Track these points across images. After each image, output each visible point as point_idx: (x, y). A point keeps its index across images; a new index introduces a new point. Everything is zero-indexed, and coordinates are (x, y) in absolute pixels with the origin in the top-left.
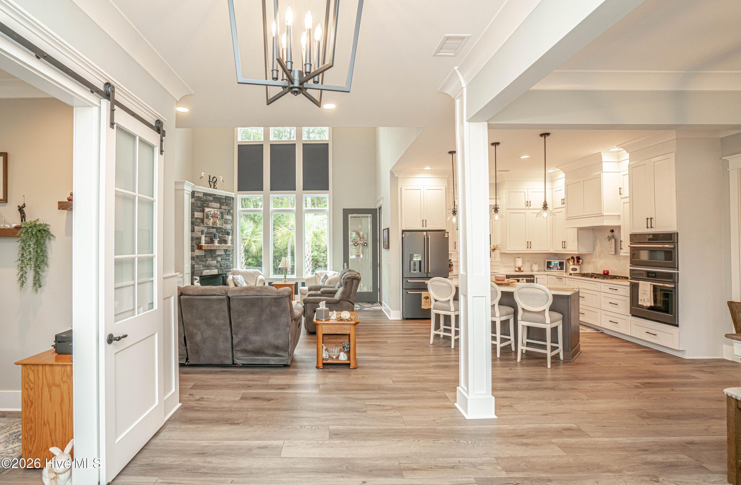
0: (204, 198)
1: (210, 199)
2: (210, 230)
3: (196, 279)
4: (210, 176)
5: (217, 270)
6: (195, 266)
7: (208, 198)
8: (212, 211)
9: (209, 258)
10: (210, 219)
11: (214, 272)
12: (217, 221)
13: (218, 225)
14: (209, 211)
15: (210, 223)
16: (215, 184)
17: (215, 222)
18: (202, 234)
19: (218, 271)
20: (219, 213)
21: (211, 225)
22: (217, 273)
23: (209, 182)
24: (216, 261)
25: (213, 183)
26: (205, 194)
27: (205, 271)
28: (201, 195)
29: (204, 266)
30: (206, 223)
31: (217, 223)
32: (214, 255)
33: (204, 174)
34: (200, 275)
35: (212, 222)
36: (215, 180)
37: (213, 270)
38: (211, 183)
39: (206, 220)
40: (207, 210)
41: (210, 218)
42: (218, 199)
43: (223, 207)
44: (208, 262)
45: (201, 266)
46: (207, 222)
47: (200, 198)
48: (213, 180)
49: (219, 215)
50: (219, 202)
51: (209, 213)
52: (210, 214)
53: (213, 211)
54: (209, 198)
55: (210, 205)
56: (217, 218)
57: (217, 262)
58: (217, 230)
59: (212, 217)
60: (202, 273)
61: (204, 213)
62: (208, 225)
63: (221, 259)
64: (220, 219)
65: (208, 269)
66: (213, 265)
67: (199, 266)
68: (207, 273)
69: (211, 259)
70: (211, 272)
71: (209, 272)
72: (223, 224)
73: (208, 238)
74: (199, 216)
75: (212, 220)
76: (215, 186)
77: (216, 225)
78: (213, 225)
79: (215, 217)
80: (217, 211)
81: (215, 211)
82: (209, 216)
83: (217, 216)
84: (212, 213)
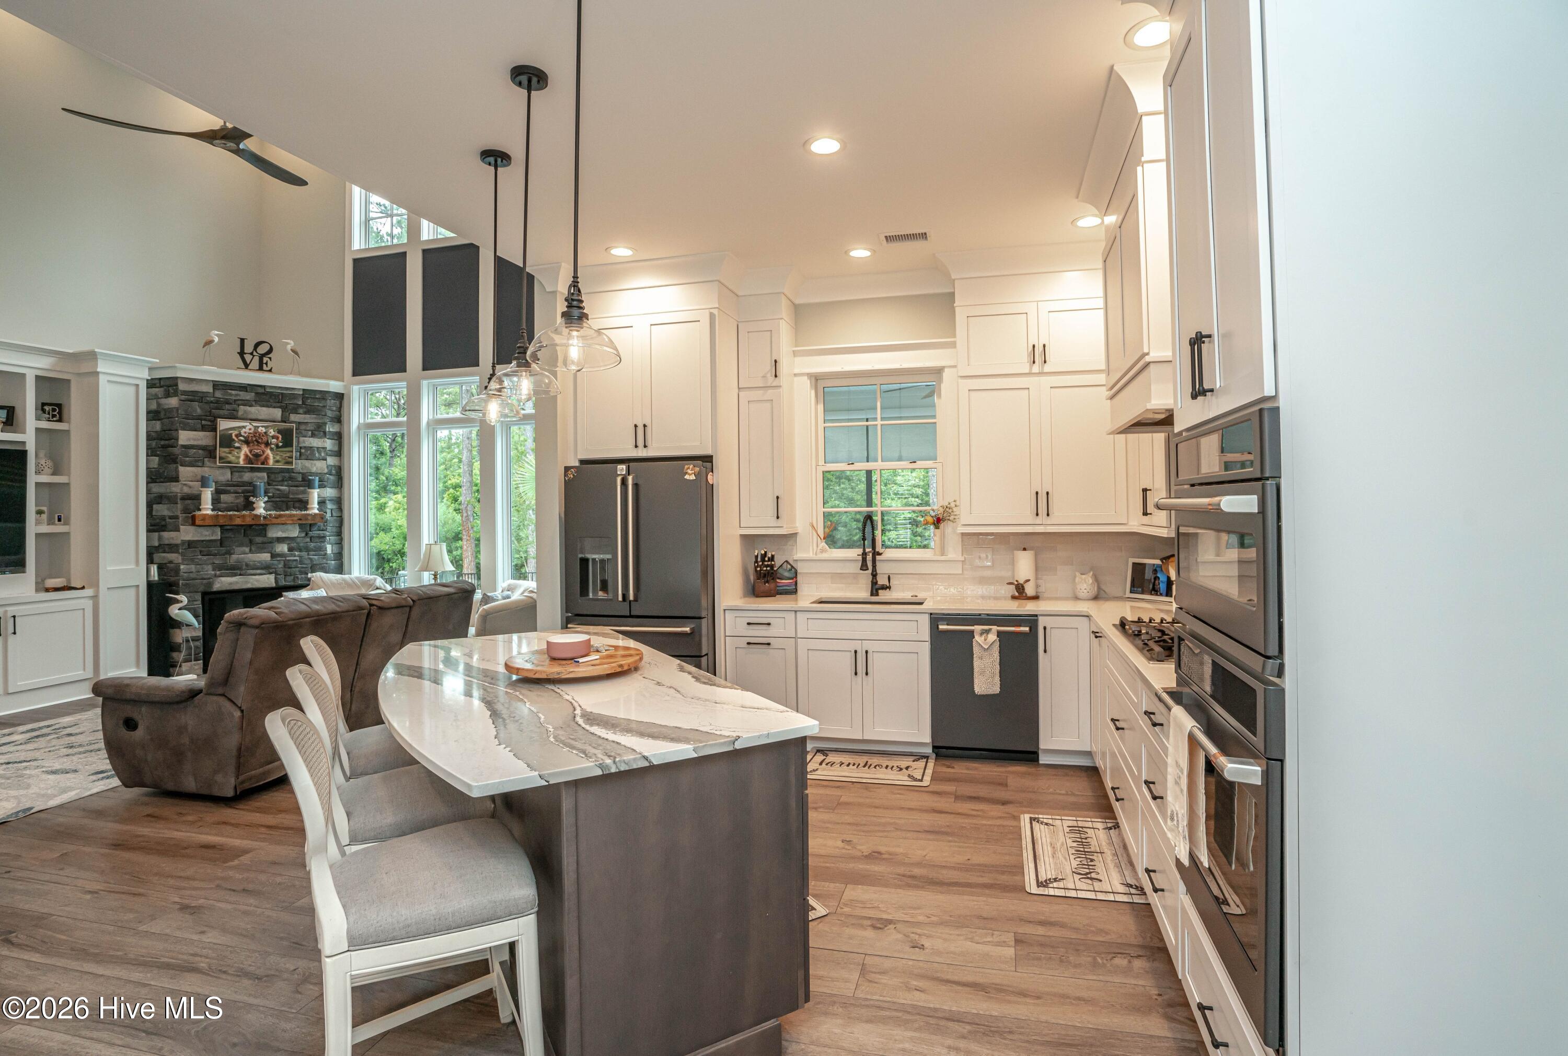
0: (218, 394)
1: (238, 398)
2: (241, 477)
3: (178, 601)
4: (243, 341)
5: (272, 577)
6: (182, 567)
7: (231, 395)
8: (244, 427)
9: (242, 545)
10: (239, 448)
11: (257, 581)
12: (268, 452)
13: (271, 462)
14: (233, 429)
15: (239, 457)
16: (266, 359)
17: (257, 456)
18: (203, 486)
19: (276, 578)
20: (272, 432)
21: (242, 462)
22: (274, 585)
23: (242, 353)
24: (268, 555)
25: (256, 359)
26: (217, 385)
27: (223, 579)
28: (207, 388)
29: (221, 567)
30: (222, 458)
31: (267, 458)
32: (259, 539)
33: (217, 335)
34: (202, 589)
35: (246, 456)
36: (263, 349)
37: (257, 577)
38: (248, 358)
39: (219, 452)
40: (224, 425)
41: (237, 445)
42: (275, 395)
43: (293, 417)
44: (234, 557)
45: (210, 567)
46: (223, 455)
47: (200, 395)
48: (255, 349)
49: (273, 437)
50: (279, 405)
51: (234, 433)
52: (239, 435)
53: (250, 426)
54: (237, 395)
55: (240, 413)
57: (273, 556)
58: (273, 476)
59: (247, 442)
60: (210, 584)
61: (216, 432)
62: (230, 462)
63: (290, 549)
64: (277, 446)
65: (235, 575)
66: (255, 565)
67: (198, 566)
68: (231, 584)
69: (247, 550)
70: (247, 582)
71: (237, 583)
72: (290, 460)
73: (234, 495)
74: (198, 440)
75: (245, 449)
76: (266, 364)
77: (263, 463)
78: (252, 464)
79: (258, 442)
80: (266, 427)
81: (258, 427)
82: (234, 440)
83: (265, 439)
84: (245, 433)
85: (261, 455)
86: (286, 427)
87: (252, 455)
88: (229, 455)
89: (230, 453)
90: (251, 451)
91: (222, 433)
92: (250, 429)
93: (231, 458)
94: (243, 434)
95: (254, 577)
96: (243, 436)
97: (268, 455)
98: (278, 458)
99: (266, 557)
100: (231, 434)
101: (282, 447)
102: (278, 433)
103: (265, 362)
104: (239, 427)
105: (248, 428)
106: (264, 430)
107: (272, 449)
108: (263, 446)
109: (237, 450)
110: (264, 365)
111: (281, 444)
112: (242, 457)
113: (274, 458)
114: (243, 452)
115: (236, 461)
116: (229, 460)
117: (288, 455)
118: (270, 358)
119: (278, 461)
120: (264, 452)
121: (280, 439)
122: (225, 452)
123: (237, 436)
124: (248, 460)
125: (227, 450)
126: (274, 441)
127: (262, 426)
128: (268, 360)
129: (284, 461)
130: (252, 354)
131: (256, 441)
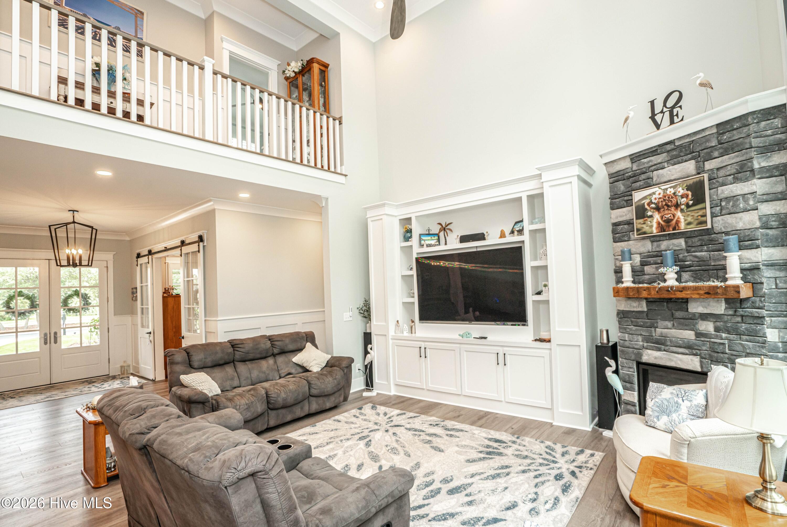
0: (635, 166)
1: (651, 164)
4: (652, 103)
5: (695, 358)
7: (646, 162)
8: (654, 193)
9: (664, 319)
10: (651, 216)
11: (681, 360)
12: (679, 214)
13: (682, 225)
14: (645, 198)
15: (651, 226)
17: (668, 221)
18: (623, 260)
19: (700, 361)
20: (681, 191)
21: (655, 230)
22: (699, 369)
24: (693, 333)
25: (667, 115)
26: (639, 156)
27: (650, 352)
28: (626, 164)
29: (648, 339)
30: (638, 230)
31: (678, 222)
32: (679, 314)
34: (638, 359)
35: (659, 223)
37: (680, 356)
38: (658, 118)
39: (637, 224)
40: (637, 196)
41: (649, 213)
42: (685, 147)
44: (659, 330)
46: (639, 226)
47: (622, 173)
49: (682, 197)
50: (693, 156)
52: (651, 202)
53: (660, 191)
54: (649, 162)
55: (652, 180)
56: (677, 206)
57: (699, 335)
58: (690, 241)
59: (658, 209)
60: (640, 355)
62: (645, 233)
64: (688, 206)
65: (659, 350)
66: (677, 342)
67: (630, 336)
68: (656, 358)
69: (669, 324)
70: (670, 359)
71: (661, 358)
72: (704, 219)
73: (654, 266)
74: (623, 216)
75: (657, 216)
76: (677, 115)
77: (674, 229)
78: (664, 231)
79: (668, 206)
80: (674, 187)
81: (667, 189)
82: (646, 209)
83: (674, 201)
84: (655, 199)
85: (672, 220)
86: (695, 180)
87: (664, 221)
88: (644, 226)
89: (644, 223)
90: (662, 217)
91: (637, 204)
92: (659, 194)
93: (646, 229)
94: (653, 201)
95: (676, 355)
96: (654, 203)
97: (678, 218)
98: (689, 219)
99: (689, 335)
100: (644, 203)
101: (693, 205)
102: (687, 190)
103: (675, 114)
104: (650, 195)
105: (657, 193)
106: (672, 191)
107: (682, 210)
108: (673, 209)
109: (649, 219)
110: (675, 117)
111: (691, 202)
112: (655, 225)
113: (685, 220)
114: (655, 220)
115: (650, 230)
116: (644, 230)
117: (701, 213)
118: (680, 107)
119: (689, 224)
120: (674, 216)
121: (690, 197)
122: (640, 223)
123: (649, 204)
124: (661, 228)
125: (641, 221)
126: (685, 199)
127: (671, 187)
128: (679, 109)
129: (695, 223)
130: (662, 112)
131: (666, 205)
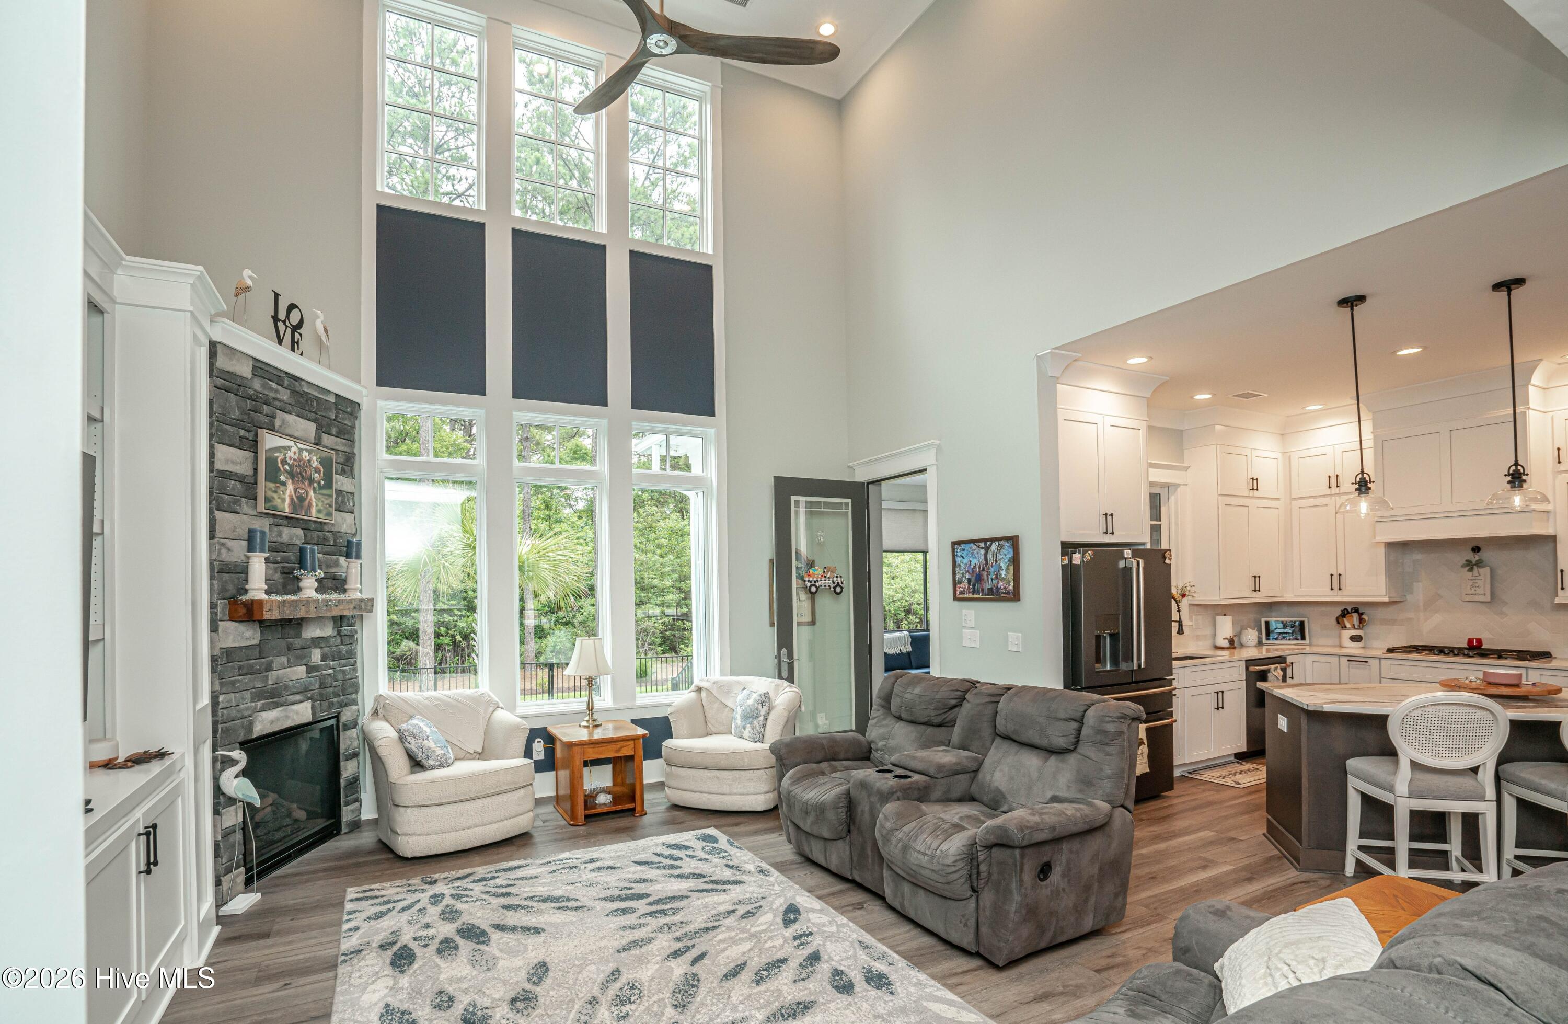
0: (257, 385)
1: (278, 396)
2: (280, 534)
4: (277, 296)
5: (308, 705)
6: (220, 698)
7: (271, 389)
8: (287, 448)
9: (279, 654)
10: (284, 484)
11: (294, 713)
12: (311, 493)
13: (313, 510)
14: (278, 449)
15: (283, 500)
16: (297, 336)
17: (301, 499)
18: (251, 549)
19: (313, 708)
20: (314, 463)
21: (287, 508)
22: (307, 719)
23: (275, 319)
24: (304, 668)
25: (289, 332)
26: (261, 369)
27: (263, 713)
28: (245, 370)
29: (259, 695)
30: (267, 500)
31: (309, 504)
33: (253, 279)
34: (246, 737)
35: (292, 499)
36: (295, 318)
37: (295, 707)
38: (281, 328)
39: (263, 487)
40: (269, 441)
41: (282, 478)
42: (310, 398)
43: (327, 440)
44: (273, 676)
45: (248, 695)
46: (268, 494)
47: (239, 381)
48: (288, 316)
49: (317, 470)
50: (312, 416)
51: (280, 456)
52: (284, 462)
54: (277, 391)
55: (278, 423)
56: (311, 481)
57: (310, 669)
58: (310, 533)
59: (292, 475)
60: (252, 728)
61: (256, 452)
62: (273, 508)
63: (324, 658)
64: (320, 487)
65: (275, 706)
66: (294, 686)
67: (238, 695)
68: (272, 722)
69: (285, 661)
70: (287, 717)
71: (278, 719)
72: (330, 509)
74: (237, 465)
75: (290, 487)
76: (298, 342)
77: (306, 514)
78: (297, 513)
79: (302, 476)
80: (308, 452)
81: (302, 451)
82: (279, 469)
83: (308, 472)
84: (290, 459)
85: (304, 499)
87: (297, 497)
88: (274, 496)
89: (276, 492)
90: (295, 491)
91: (265, 455)
92: (295, 453)
93: (276, 500)
94: (288, 460)
95: (292, 708)
96: (289, 465)
97: (311, 498)
99: (302, 672)
100: (277, 457)
102: (320, 463)
103: (296, 339)
105: (292, 450)
106: (307, 457)
107: (314, 489)
108: (306, 483)
110: (296, 344)
112: (287, 500)
114: (288, 492)
116: (274, 503)
117: (328, 501)
118: (301, 334)
120: (307, 493)
121: (322, 474)
122: (269, 489)
123: (282, 463)
124: (293, 505)
125: (271, 485)
126: (317, 476)
127: (305, 451)
128: (300, 336)
129: (324, 511)
130: (284, 322)
131: (301, 473)
